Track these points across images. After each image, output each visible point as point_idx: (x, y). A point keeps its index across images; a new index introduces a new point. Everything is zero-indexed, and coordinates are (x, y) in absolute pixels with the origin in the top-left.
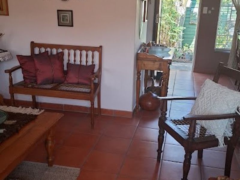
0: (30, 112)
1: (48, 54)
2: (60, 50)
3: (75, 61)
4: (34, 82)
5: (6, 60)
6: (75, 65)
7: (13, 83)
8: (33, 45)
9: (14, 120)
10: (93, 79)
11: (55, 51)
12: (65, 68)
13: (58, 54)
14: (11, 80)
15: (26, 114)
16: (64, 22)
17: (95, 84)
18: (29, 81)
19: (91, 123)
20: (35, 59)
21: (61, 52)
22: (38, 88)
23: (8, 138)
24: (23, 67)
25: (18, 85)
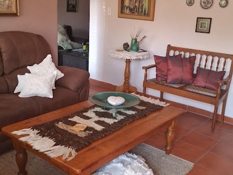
0: (158, 103)
1: (181, 57)
2: (193, 55)
3: (205, 66)
4: (165, 80)
5: (145, 59)
6: (205, 70)
7: (147, 79)
8: (170, 48)
9: (144, 107)
10: (221, 84)
11: (187, 55)
12: (195, 72)
13: (190, 57)
14: (146, 76)
15: (154, 104)
16: (202, 29)
17: (221, 90)
18: (161, 79)
19: (212, 127)
20: (169, 60)
21: (194, 56)
22: (167, 86)
23: (138, 119)
24: (157, 66)
25: (151, 81)
